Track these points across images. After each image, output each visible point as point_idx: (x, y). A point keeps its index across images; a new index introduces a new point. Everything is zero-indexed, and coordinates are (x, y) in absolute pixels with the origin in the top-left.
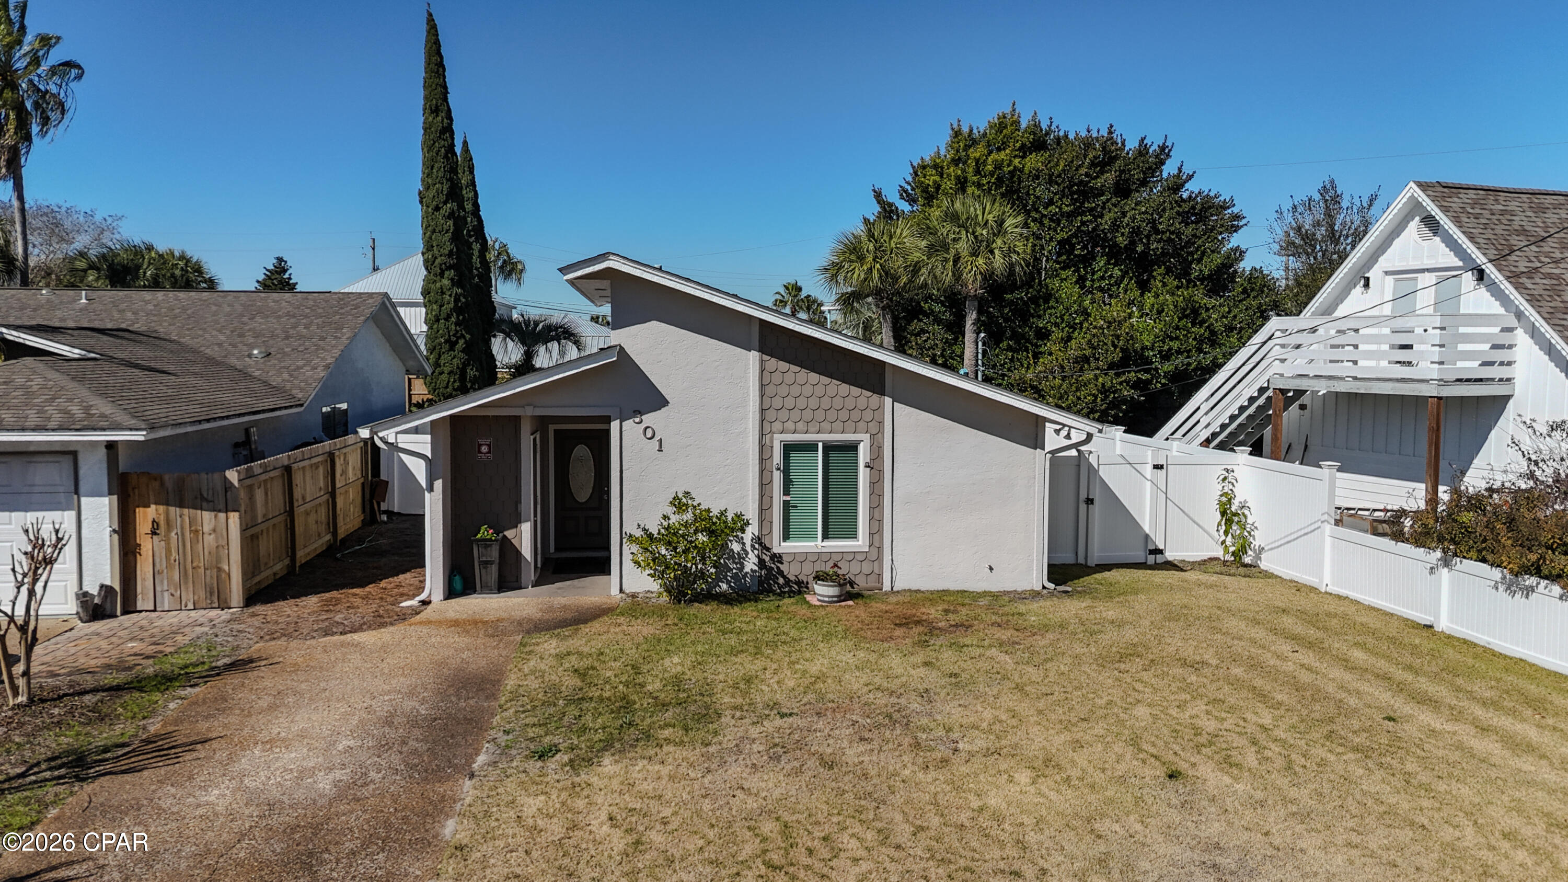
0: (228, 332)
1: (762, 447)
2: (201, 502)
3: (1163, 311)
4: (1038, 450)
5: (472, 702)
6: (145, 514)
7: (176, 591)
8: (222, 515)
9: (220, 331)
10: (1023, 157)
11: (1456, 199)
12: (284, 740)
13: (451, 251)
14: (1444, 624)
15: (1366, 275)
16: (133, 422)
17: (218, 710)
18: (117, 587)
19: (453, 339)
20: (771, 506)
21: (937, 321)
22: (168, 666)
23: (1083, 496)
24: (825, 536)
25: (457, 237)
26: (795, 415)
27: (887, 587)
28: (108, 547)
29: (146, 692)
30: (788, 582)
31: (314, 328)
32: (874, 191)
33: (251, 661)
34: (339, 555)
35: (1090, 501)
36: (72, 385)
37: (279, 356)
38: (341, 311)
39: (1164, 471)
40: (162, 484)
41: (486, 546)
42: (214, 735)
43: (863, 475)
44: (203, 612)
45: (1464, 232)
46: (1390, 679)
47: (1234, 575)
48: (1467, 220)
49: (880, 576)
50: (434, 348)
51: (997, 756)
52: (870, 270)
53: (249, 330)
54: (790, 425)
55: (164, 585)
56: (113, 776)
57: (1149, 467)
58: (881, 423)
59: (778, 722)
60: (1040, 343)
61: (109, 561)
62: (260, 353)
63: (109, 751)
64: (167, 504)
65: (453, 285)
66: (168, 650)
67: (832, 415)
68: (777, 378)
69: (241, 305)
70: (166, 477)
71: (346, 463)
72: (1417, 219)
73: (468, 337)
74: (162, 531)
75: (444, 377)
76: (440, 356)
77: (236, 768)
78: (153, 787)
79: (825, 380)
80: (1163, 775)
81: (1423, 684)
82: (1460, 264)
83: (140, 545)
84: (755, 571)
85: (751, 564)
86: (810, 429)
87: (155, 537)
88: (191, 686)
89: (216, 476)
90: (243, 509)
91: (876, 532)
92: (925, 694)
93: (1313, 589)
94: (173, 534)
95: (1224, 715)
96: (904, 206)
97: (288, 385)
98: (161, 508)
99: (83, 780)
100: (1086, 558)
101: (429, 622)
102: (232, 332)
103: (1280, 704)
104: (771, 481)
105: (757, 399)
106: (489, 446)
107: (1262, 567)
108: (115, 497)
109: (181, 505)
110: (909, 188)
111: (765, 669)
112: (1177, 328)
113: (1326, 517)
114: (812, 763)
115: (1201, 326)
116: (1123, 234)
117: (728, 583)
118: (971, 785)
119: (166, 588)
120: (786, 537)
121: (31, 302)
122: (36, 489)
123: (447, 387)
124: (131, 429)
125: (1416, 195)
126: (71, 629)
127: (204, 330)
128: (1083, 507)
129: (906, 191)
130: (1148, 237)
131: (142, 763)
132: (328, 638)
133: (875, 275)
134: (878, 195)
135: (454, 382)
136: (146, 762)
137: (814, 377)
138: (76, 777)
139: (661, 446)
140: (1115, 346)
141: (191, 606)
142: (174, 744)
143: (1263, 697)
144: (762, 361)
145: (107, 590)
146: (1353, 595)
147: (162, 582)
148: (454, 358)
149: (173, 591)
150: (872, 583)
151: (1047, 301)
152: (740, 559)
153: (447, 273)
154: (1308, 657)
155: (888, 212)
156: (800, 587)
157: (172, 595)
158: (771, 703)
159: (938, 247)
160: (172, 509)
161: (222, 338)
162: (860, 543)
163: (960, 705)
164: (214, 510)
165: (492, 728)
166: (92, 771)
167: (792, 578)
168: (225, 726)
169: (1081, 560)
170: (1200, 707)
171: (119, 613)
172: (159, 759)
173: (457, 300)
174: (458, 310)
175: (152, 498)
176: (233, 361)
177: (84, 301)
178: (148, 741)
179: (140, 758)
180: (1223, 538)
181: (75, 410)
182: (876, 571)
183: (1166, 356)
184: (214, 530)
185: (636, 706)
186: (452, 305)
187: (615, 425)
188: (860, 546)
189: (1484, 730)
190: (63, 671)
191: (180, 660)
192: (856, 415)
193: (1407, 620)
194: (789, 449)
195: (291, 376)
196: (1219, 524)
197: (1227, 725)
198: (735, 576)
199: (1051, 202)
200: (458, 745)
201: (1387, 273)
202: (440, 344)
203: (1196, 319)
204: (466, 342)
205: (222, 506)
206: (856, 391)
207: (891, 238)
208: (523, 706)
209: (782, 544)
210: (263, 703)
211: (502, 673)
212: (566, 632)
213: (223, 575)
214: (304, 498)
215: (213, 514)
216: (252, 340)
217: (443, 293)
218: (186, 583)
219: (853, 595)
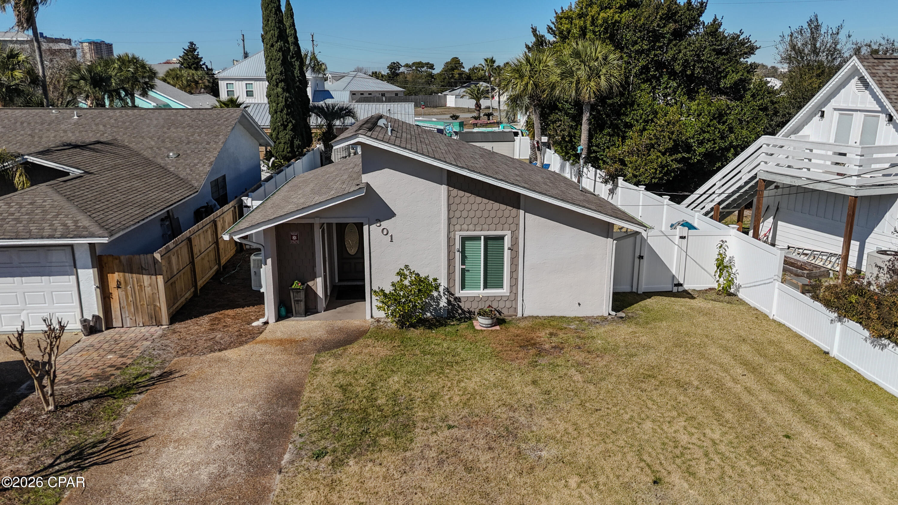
0: (156, 139)
1: (449, 239)
2: (141, 270)
3: (701, 114)
4: (609, 239)
5: (285, 409)
6: (113, 277)
7: (133, 316)
8: (154, 277)
9: (151, 138)
10: (621, 13)
11: (881, 67)
12: (185, 439)
13: (281, 71)
14: (835, 353)
15: (823, 110)
16: (101, 232)
17: (152, 413)
18: (101, 316)
19: (286, 123)
20: (454, 271)
21: (567, 114)
22: (128, 377)
23: (637, 254)
24: (485, 287)
25: (285, 63)
26: (468, 221)
27: (520, 315)
28: (95, 295)
29: (115, 398)
30: (464, 311)
31: (203, 135)
32: (532, 28)
33: (171, 373)
34: (222, 279)
35: (641, 257)
36: (67, 205)
37: (184, 156)
38: (219, 123)
39: (686, 240)
40: (120, 261)
41: (297, 292)
42: (149, 435)
43: (507, 254)
44: (148, 328)
45: (882, 91)
46: (793, 401)
47: (722, 302)
48: (886, 82)
49: (516, 309)
50: (275, 129)
51: (561, 464)
52: (527, 84)
53: (168, 138)
54: (465, 227)
55: (126, 314)
56: (97, 466)
57: (677, 237)
58: (518, 225)
59: (447, 433)
60: (627, 130)
61: (96, 303)
62: (174, 154)
63: (96, 446)
64: (124, 272)
65: (284, 91)
66: (129, 362)
67: (489, 221)
68: (457, 200)
69: (163, 119)
70: (122, 258)
71: (224, 222)
72: (857, 78)
73: (294, 122)
74: (123, 285)
75: (282, 145)
76: (278, 133)
77: (160, 462)
78: (118, 476)
79: (485, 201)
80: (651, 481)
81: (813, 406)
82: (880, 109)
83: (111, 293)
84: (446, 307)
85: (443, 303)
86: (477, 229)
87: (119, 289)
88: (140, 393)
89: (149, 256)
90: (165, 272)
91: (514, 285)
92: (529, 409)
93: (766, 316)
94: (129, 287)
95: (694, 430)
96: (550, 38)
97: (190, 177)
98: (121, 274)
99: (83, 469)
100: (637, 289)
101: (266, 341)
102: (158, 139)
103: (727, 422)
104: (454, 257)
105: (446, 212)
106: (297, 236)
107: (739, 296)
108: (96, 269)
109: (132, 273)
110: (553, 26)
111: (444, 387)
112: (709, 126)
113: (776, 278)
114: (460, 468)
115: (723, 125)
116: (678, 64)
117: (431, 312)
118: (544, 489)
119: (127, 315)
120: (463, 287)
121: (47, 119)
122: (53, 264)
123: (283, 151)
124: (100, 237)
125: (856, 65)
126: (79, 341)
127: (142, 137)
128: (637, 261)
129: (551, 29)
130: (694, 66)
131: (112, 456)
132: (212, 354)
133: (530, 87)
134: (534, 31)
135: (287, 148)
136: (114, 455)
137: (479, 199)
138: (79, 466)
139: (392, 239)
140: (670, 139)
141: (141, 325)
142: (129, 441)
143: (718, 415)
144: (449, 191)
145: (96, 318)
146: (788, 324)
147: (125, 313)
148: (286, 134)
149: (131, 317)
150: (511, 312)
151: (632, 105)
152: (437, 300)
153: (280, 84)
154: (750, 381)
155: (540, 42)
156: (470, 314)
157: (131, 319)
158: (444, 417)
159: (568, 74)
160: (127, 274)
161: (153, 143)
162: (505, 291)
163: (547, 419)
164: (149, 275)
165: (293, 432)
166: (87, 462)
167: (466, 310)
168: (156, 427)
169: (634, 290)
170: (681, 423)
171: (104, 329)
172: (121, 453)
173: (286, 101)
174: (287, 106)
175: (115, 269)
176: (159, 160)
177: (76, 117)
178: (116, 439)
179: (111, 452)
180: (718, 279)
181: (70, 223)
182: (514, 306)
183: (701, 143)
184: (150, 285)
185: (371, 417)
186: (284, 103)
187: (366, 228)
188: (504, 293)
189: (840, 446)
190: (74, 379)
191: (133, 371)
192: (503, 220)
193: (815, 346)
194: (464, 239)
195: (191, 170)
196: (716, 272)
197: (694, 440)
198: (435, 309)
199: (636, 43)
200: (274, 446)
201: (835, 109)
202: (278, 126)
203: (720, 120)
204: (293, 125)
205: (153, 272)
206: (503, 207)
207: (540, 63)
208: (311, 414)
209: (461, 292)
210: (176, 409)
211: (302, 385)
212: (340, 351)
213: (157, 308)
214: (200, 251)
215: (149, 276)
216: (169, 145)
217: (278, 96)
218: (138, 313)
219: (500, 321)
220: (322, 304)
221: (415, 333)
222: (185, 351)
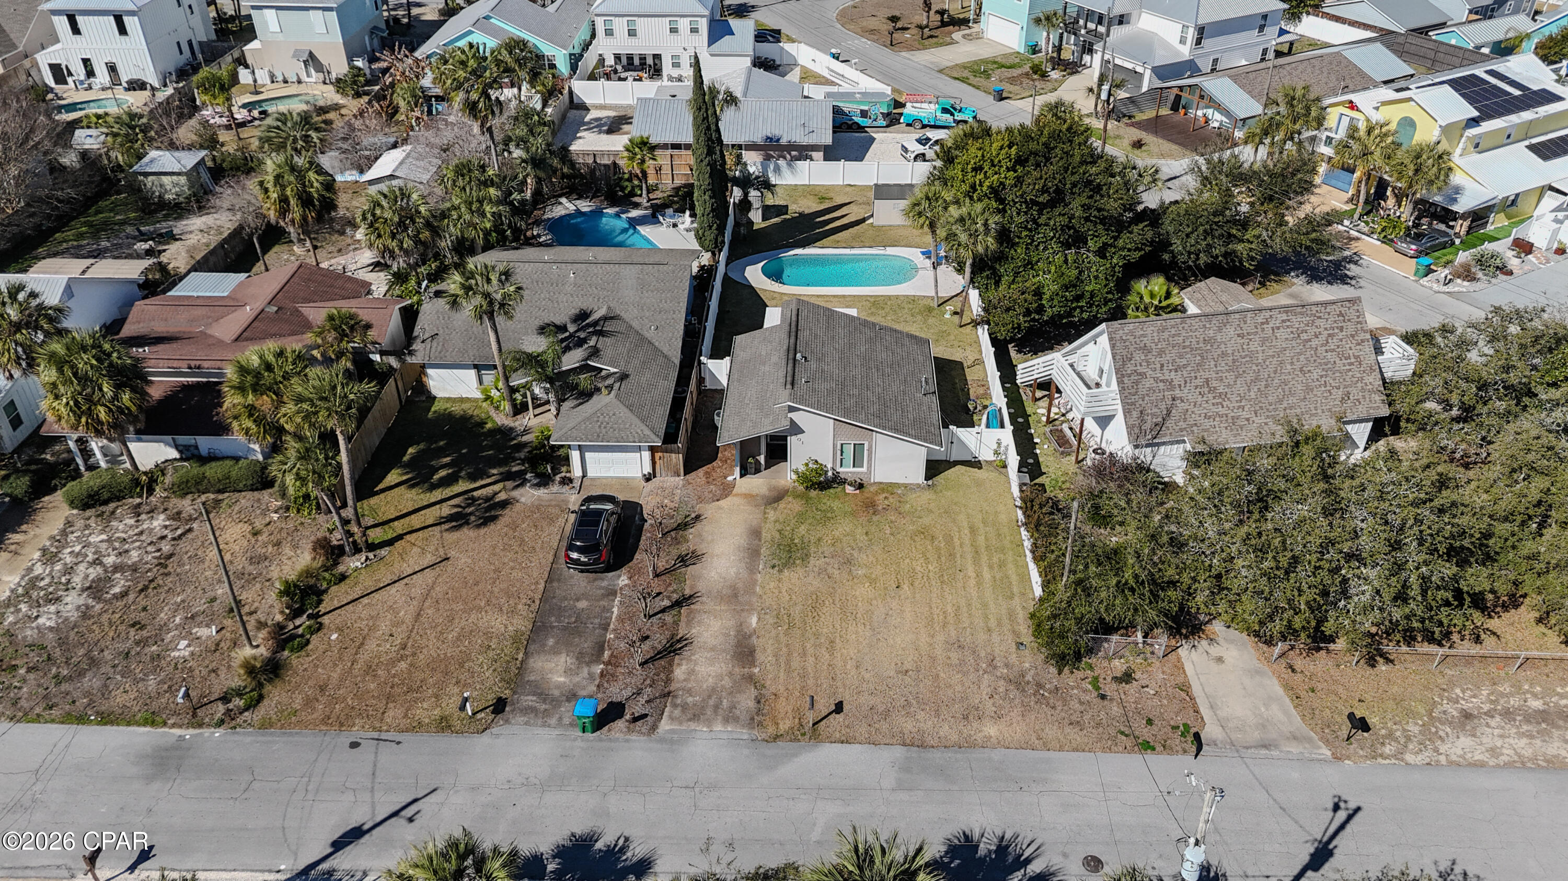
1: (834, 444)
2: (671, 452)
5: (756, 540)
6: (658, 456)
8: (677, 455)
9: (632, 304)
12: (719, 555)
17: (701, 540)
18: (652, 473)
20: (837, 460)
22: (681, 516)
23: (950, 441)
24: (853, 466)
26: (845, 437)
27: (871, 483)
28: (649, 463)
29: (682, 530)
31: (668, 300)
33: (699, 516)
35: (952, 443)
36: (632, 416)
37: (661, 328)
39: (980, 434)
40: (662, 448)
41: (751, 465)
42: (704, 551)
43: (866, 453)
44: (674, 478)
49: (870, 479)
53: (644, 303)
54: (843, 440)
56: (692, 566)
57: (975, 433)
58: (872, 439)
59: (823, 560)
61: (649, 466)
62: (654, 326)
63: (687, 556)
66: (677, 505)
67: (856, 437)
69: (634, 276)
74: (663, 459)
76: (705, 231)
77: (713, 565)
78: (701, 570)
80: (896, 586)
83: (657, 463)
84: (831, 477)
85: (830, 474)
86: (849, 440)
87: (661, 461)
88: (691, 528)
89: (675, 445)
90: (683, 451)
91: (869, 467)
92: (860, 549)
97: (673, 353)
98: (662, 454)
100: (950, 459)
101: (738, 494)
102: (638, 305)
103: (941, 561)
104: (837, 453)
105: (833, 432)
108: (650, 452)
111: (825, 533)
114: (827, 576)
117: (823, 479)
120: (841, 467)
122: (629, 448)
126: (643, 487)
127: (626, 303)
128: (949, 444)
132: (714, 503)
139: (803, 443)
141: (671, 476)
144: (834, 425)
145: (649, 474)
147: (663, 471)
148: (712, 232)
150: (867, 481)
152: (827, 473)
156: (844, 482)
157: (665, 474)
158: (823, 551)
160: (665, 454)
161: (636, 311)
162: (864, 470)
164: (675, 453)
165: (761, 554)
166: (687, 563)
167: (842, 479)
168: (705, 547)
171: (652, 478)
172: (698, 560)
174: (713, 210)
175: (660, 452)
176: (645, 333)
177: (572, 275)
178: (692, 553)
179: (694, 559)
181: (639, 432)
184: (676, 458)
185: (792, 549)
187: (789, 438)
191: (682, 513)
192: (864, 436)
194: (842, 445)
195: (672, 342)
197: (922, 569)
198: (826, 478)
200: (755, 561)
208: (767, 545)
210: (708, 538)
211: (761, 529)
212: (776, 505)
213: (678, 468)
218: (669, 471)
219: (861, 486)
220: (763, 467)
221: (813, 493)
222: (701, 500)
